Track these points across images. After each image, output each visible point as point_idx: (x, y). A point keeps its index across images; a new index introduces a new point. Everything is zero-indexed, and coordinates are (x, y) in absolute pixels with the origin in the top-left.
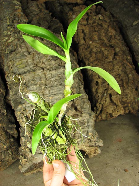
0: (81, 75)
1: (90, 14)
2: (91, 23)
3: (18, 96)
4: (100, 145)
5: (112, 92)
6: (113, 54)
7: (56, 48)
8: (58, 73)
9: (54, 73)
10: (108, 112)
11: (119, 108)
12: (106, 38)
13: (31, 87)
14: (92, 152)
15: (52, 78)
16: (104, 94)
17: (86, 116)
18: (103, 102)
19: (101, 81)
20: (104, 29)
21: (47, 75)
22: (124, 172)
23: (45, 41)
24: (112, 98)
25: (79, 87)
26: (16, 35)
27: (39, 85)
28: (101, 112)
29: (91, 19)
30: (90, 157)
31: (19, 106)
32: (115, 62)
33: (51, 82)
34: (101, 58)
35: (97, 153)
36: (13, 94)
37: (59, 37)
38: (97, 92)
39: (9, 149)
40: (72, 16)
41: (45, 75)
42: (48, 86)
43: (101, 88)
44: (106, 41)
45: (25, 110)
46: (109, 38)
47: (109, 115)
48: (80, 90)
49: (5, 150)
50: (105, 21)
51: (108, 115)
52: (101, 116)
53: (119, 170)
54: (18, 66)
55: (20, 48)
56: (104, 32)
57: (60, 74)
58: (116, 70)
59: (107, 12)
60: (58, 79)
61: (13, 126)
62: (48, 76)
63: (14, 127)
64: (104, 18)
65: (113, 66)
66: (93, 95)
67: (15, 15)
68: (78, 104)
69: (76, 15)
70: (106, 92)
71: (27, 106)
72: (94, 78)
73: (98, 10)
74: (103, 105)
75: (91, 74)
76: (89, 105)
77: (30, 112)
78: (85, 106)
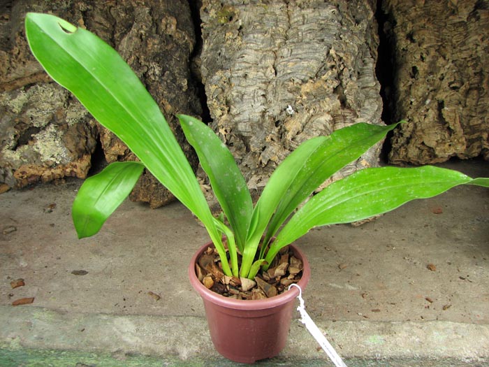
0: (376, 37)
3: (220, 54)
5: (446, 97)
6: (474, 5)
8: (320, 15)
9: (309, 15)
10: (426, 143)
11: (455, 138)
13: (251, 36)
15: (304, 24)
16: (426, 100)
18: (419, 118)
19: (426, 68)
21: (294, 18)
22: (426, 269)
24: (443, 112)
25: (363, 61)
27: (269, 36)
28: (408, 141)
31: (217, 73)
32: (473, 26)
33: (300, 33)
34: (438, 13)
36: (210, 47)
38: (408, 93)
41: (289, 17)
42: (291, 41)
43: (421, 85)
45: (229, 81)
47: (427, 153)
48: (365, 67)
51: (425, 152)
52: (406, 151)
53: (415, 263)
57: (323, 20)
58: (471, 46)
60: (316, 28)
62: (296, 20)
65: (466, 36)
68: (351, 90)
70: (430, 96)
71: (236, 75)
72: (409, 57)
74: (415, 126)
75: (403, 49)
76: (377, 106)
77: (240, 89)
78: (368, 105)
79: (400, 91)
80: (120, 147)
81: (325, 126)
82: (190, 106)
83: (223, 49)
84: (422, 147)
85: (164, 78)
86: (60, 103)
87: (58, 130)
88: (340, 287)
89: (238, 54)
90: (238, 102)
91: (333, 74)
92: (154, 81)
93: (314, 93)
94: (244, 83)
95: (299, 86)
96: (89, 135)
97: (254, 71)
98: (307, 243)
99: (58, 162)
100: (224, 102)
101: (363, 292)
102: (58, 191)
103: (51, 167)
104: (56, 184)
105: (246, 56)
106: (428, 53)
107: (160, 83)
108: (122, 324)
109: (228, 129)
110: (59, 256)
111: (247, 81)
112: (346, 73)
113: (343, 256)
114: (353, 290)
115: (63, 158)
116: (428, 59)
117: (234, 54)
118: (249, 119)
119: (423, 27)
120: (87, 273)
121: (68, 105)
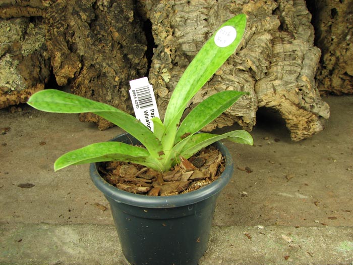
4: (321, 114)
14: (301, 122)
16: (346, 36)
17: (302, 44)
18: (340, 52)
19: (345, 9)
28: (331, 73)
30: (293, 136)
35: (311, 130)
38: (329, 31)
39: (124, 86)
43: (340, 24)
47: (349, 83)
49: (116, 85)
51: (347, 82)
52: (331, 80)
61: (142, 47)
63: (143, 50)
68: (289, 12)
70: (350, 33)
71: (179, 3)
74: (338, 59)
76: (310, 32)
77: (183, 14)
78: (302, 31)
79: (321, 31)
80: (70, 69)
81: (266, 44)
82: (136, 37)
84: (344, 77)
85: (112, 9)
86: (15, 37)
87: (14, 60)
88: (291, 196)
90: (182, 26)
92: (102, 11)
93: (255, 13)
94: (187, 9)
95: (240, 7)
96: (43, 66)
98: (250, 157)
99: (13, 89)
100: (169, 25)
101: (315, 200)
102: (14, 117)
103: (6, 93)
104: (13, 112)
107: (108, 13)
108: (64, 234)
109: (173, 49)
110: (8, 171)
111: (190, 7)
113: (288, 168)
114: (304, 199)
115: (18, 85)
118: (193, 40)
120: (34, 186)
121: (24, 38)
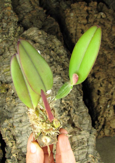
1: (90, 12)
2: (92, 22)
3: (5, 109)
7: (50, 52)
10: (112, 127)
12: (109, 39)
16: (107, 105)
17: (86, 133)
18: (106, 115)
19: (104, 90)
20: (107, 29)
23: (38, 44)
25: (77, 99)
26: (4, 36)
29: (92, 18)
31: (5, 121)
34: (103, 63)
37: (54, 38)
38: (98, 103)
40: (70, 14)
43: (103, 98)
44: (109, 43)
45: (13, 126)
46: (113, 40)
47: (113, 131)
48: (79, 102)
50: (108, 19)
52: (104, 132)
54: (6, 73)
55: (8, 52)
56: (107, 32)
59: (110, 10)
64: (107, 17)
66: (94, 106)
67: (4, 13)
68: (76, 119)
69: (74, 13)
70: (109, 103)
71: (15, 121)
72: (95, 86)
73: (99, 7)
74: (105, 119)
75: (92, 82)
76: (89, 120)
77: (19, 128)
78: (84, 122)
79: (94, 103)
83: (6, 106)
84: (110, 129)
89: (15, 109)
90: (20, 136)
91: (66, 113)
94: (21, 125)
97: (25, 117)
100: (12, 138)
105: (19, 110)
106: (103, 83)
109: (17, 153)
111: (22, 123)
112: (72, 111)
116: (103, 85)
117: (12, 109)
119: (98, 70)
